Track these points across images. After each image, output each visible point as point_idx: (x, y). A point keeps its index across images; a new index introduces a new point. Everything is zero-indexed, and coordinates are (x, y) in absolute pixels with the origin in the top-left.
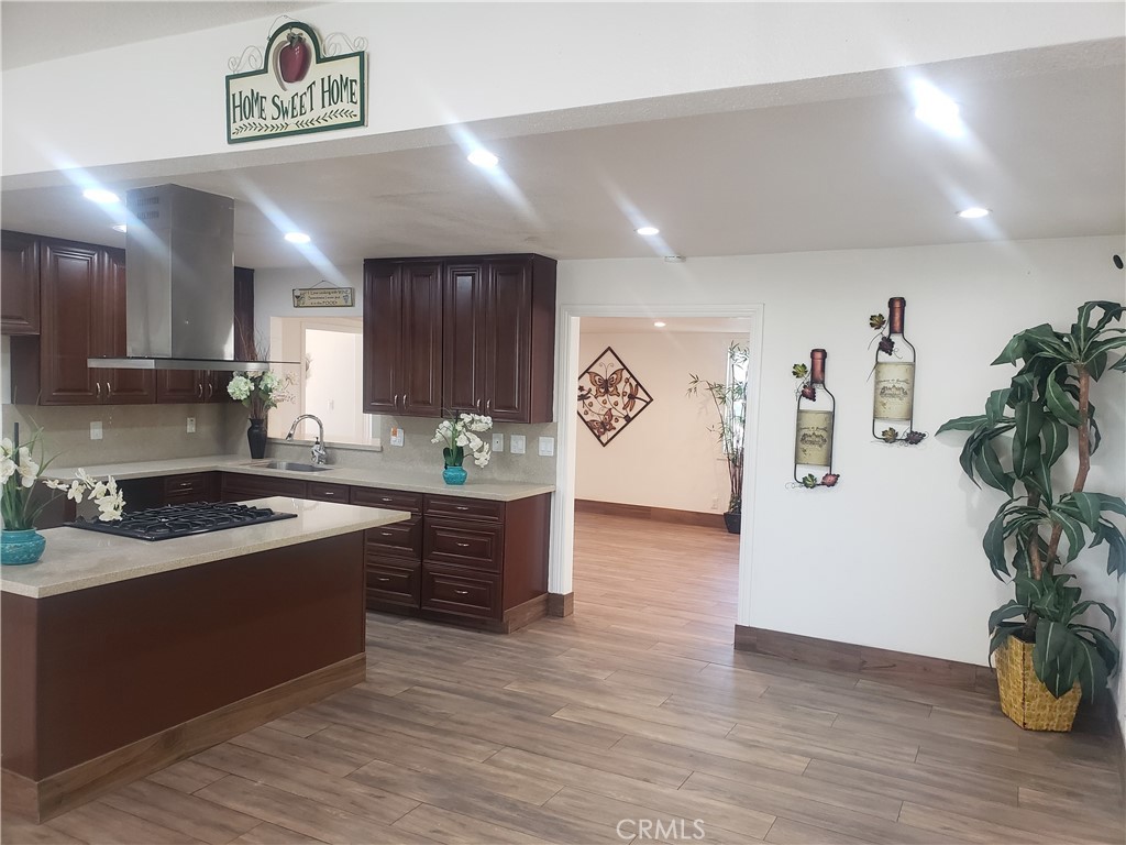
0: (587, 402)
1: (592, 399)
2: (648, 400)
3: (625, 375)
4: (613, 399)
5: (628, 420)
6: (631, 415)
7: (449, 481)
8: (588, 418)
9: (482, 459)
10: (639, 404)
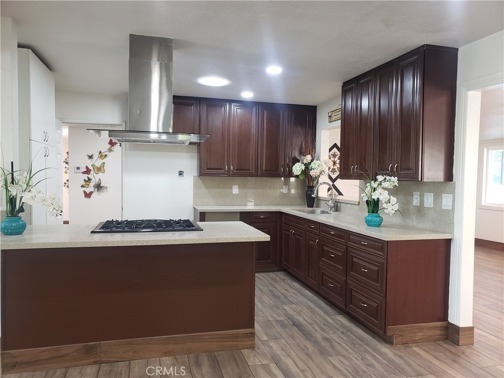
7: (369, 223)
9: (390, 209)
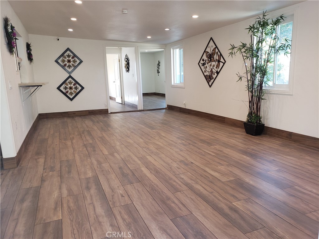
0: (205, 66)
1: (207, 65)
2: (224, 62)
3: (217, 50)
4: (213, 63)
5: (218, 73)
6: (218, 71)
8: (205, 74)
10: (221, 64)
